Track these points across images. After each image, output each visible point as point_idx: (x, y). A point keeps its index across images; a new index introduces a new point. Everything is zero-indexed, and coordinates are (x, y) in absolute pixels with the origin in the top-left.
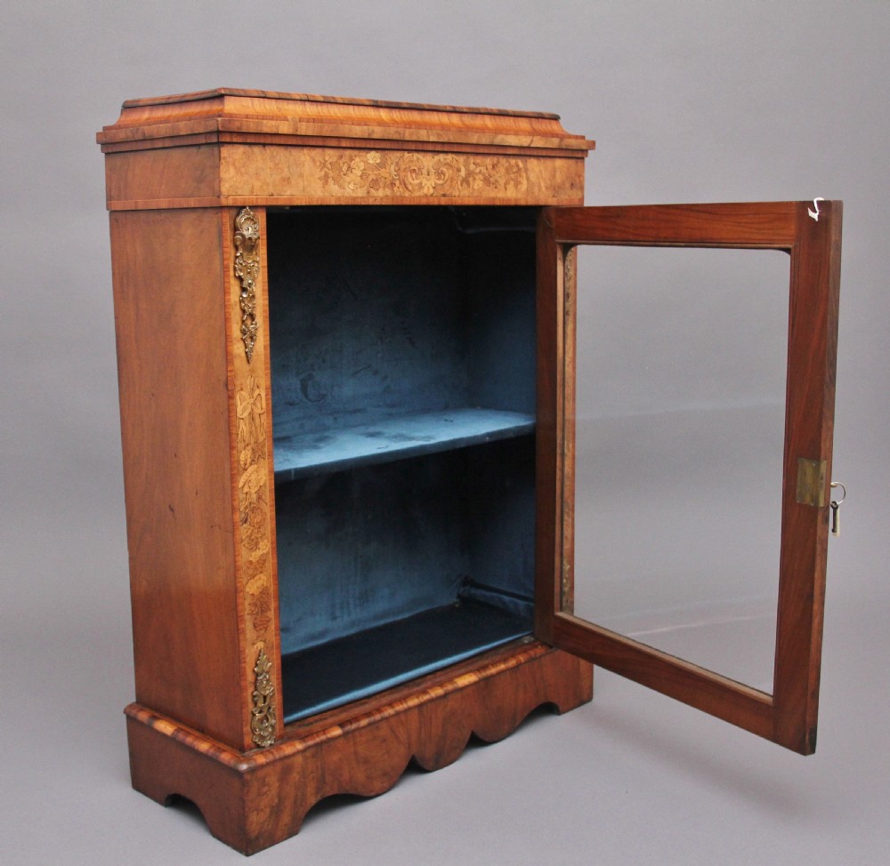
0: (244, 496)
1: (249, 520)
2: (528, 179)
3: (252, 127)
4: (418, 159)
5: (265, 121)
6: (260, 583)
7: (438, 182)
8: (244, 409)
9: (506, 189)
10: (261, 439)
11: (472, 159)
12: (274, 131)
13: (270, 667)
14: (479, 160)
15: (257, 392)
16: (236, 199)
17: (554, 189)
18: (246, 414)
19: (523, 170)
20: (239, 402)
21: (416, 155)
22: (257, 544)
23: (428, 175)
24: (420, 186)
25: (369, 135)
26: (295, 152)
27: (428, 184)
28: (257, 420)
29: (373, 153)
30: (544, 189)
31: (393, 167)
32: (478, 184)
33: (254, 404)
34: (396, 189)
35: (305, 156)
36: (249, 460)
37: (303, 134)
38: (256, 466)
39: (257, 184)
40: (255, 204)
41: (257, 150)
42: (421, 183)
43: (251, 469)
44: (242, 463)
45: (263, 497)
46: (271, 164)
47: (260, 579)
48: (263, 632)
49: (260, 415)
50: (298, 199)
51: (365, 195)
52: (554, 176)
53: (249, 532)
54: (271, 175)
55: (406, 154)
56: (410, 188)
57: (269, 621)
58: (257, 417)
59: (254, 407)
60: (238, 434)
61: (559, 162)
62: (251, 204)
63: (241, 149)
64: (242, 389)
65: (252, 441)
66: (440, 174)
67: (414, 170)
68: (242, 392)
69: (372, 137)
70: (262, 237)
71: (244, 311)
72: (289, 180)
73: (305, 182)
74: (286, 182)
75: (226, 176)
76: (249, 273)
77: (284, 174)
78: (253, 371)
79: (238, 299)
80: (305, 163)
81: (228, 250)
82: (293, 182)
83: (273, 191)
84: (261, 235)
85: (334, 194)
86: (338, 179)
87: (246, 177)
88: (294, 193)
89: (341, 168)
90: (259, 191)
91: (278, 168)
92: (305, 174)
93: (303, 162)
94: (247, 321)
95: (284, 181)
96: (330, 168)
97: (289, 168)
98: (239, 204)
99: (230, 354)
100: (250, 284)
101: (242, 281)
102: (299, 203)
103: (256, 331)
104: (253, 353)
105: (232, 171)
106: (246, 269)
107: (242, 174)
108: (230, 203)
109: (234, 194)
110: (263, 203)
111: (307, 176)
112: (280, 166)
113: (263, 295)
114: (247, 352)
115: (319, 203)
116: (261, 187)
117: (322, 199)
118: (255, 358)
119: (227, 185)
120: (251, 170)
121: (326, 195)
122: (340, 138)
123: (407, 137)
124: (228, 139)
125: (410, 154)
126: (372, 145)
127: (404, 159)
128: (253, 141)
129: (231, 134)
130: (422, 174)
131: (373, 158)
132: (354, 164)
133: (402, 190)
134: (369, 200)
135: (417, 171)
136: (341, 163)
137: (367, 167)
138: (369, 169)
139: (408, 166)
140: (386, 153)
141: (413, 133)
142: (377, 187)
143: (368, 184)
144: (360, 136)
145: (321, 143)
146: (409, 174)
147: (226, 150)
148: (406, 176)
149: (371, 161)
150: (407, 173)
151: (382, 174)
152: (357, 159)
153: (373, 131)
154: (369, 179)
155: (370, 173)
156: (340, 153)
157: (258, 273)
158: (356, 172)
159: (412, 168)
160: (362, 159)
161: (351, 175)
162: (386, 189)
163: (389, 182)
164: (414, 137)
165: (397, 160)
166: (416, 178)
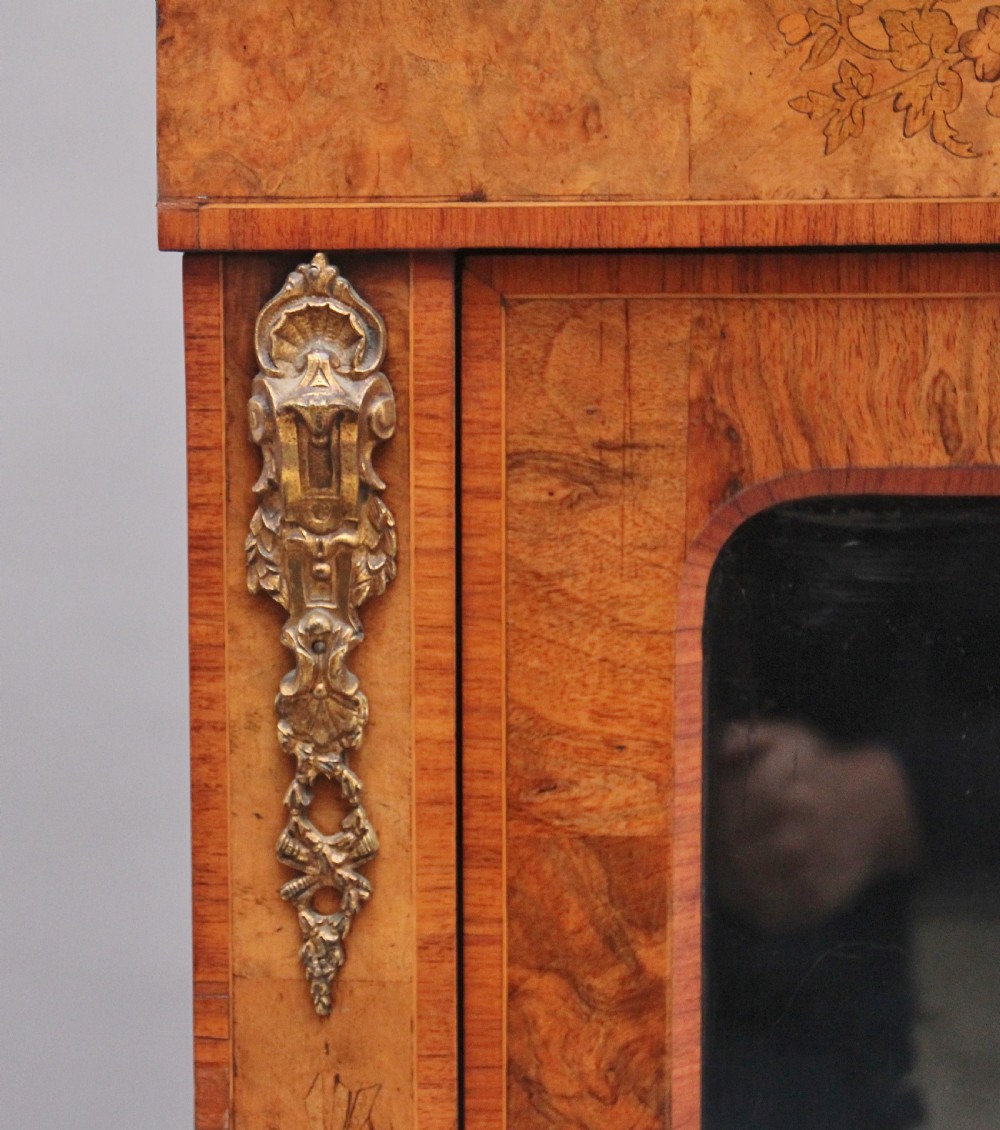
16: (249, 216)
39: (380, 141)
40: (367, 237)
50: (646, 215)
54: (477, 91)
62: (342, 242)
70: (427, 404)
71: (290, 763)
72: (589, 120)
73: (701, 129)
74: (573, 130)
75: (193, 103)
76: (319, 577)
77: (554, 89)
78: (344, 1054)
79: (263, 705)
80: (707, 27)
81: (216, 462)
82: (619, 129)
83: (481, 178)
84: (419, 396)
85: (907, 188)
86: (936, 105)
87: (313, 108)
88: (622, 187)
89: (964, 43)
90: (397, 175)
91: (517, 58)
92: (700, 82)
93: (692, 19)
94: (306, 812)
95: (556, 122)
96: (882, 43)
97: (592, 51)
98: (270, 242)
99: (207, 956)
100: (318, 640)
101: (281, 616)
102: (656, 236)
103: (364, 863)
104: (339, 969)
105: (228, 76)
106: (299, 563)
107: (290, 94)
108: (213, 233)
109: (238, 191)
110: (424, 237)
111: (715, 93)
112: (531, 46)
113: (420, 688)
114: (305, 961)
115: (797, 236)
116: (405, 155)
117: (815, 216)
118: (359, 992)
119: (197, 149)
120: (345, 72)
121: (846, 192)
136: (963, 12)
157: (391, 583)
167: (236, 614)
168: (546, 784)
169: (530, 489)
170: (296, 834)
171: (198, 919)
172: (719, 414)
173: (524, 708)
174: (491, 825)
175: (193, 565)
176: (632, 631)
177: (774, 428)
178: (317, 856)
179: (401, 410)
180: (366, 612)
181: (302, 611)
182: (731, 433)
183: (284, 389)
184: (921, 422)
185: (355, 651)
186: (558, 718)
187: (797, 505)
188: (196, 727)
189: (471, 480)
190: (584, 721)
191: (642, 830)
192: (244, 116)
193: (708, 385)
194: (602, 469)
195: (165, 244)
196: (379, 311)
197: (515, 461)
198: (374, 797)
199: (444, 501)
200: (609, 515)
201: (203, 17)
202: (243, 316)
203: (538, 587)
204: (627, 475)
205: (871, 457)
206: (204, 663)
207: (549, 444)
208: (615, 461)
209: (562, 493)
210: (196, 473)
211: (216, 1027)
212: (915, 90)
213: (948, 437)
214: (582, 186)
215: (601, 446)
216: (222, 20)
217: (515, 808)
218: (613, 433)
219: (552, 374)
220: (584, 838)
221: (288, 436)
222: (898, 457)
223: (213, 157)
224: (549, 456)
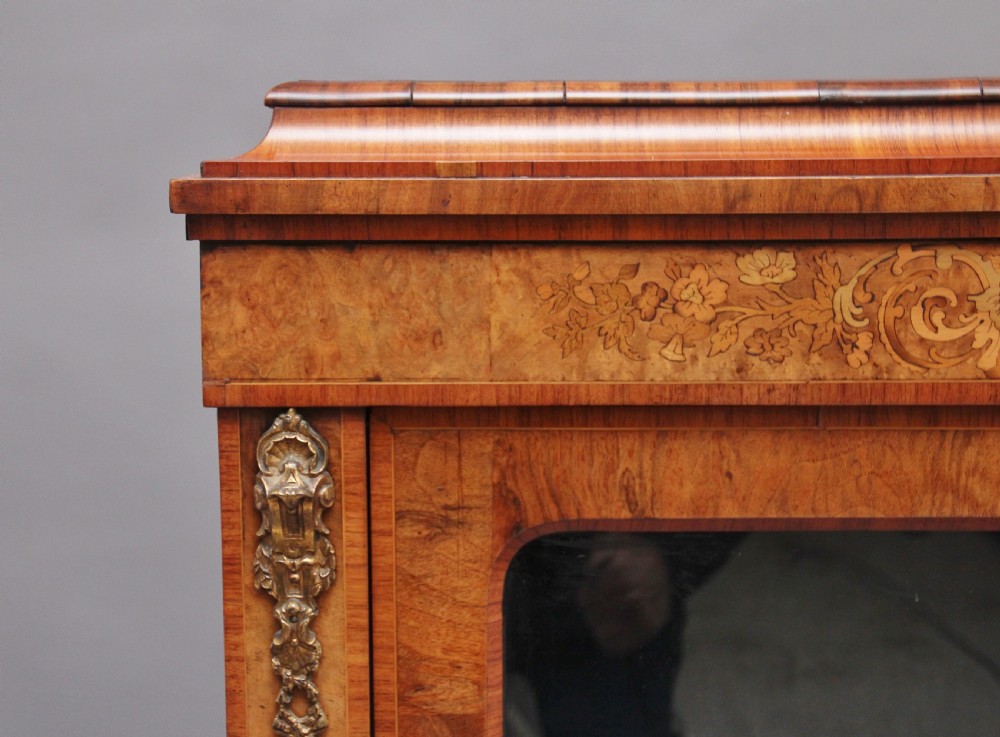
3: (285, 197)
4: (958, 265)
12: (362, 207)
16: (253, 389)
21: (945, 258)
24: (966, 346)
25: (731, 204)
26: (462, 262)
29: (762, 257)
31: (844, 294)
34: (855, 358)
35: (498, 270)
37: (470, 210)
39: (324, 350)
40: (316, 400)
41: (323, 259)
42: (970, 339)
46: (371, 297)
50: (468, 389)
51: (727, 377)
54: (375, 323)
55: (906, 254)
56: (916, 352)
62: (303, 403)
63: (274, 257)
67: (941, 301)
69: (738, 210)
70: (351, 488)
71: (278, 678)
72: (436, 338)
73: (496, 343)
74: (427, 344)
75: (221, 329)
76: (293, 581)
77: (417, 322)
79: (264, 647)
80: (498, 291)
81: (237, 519)
82: (452, 344)
83: (379, 369)
84: (347, 483)
85: (606, 376)
86: (621, 333)
87: (286, 332)
88: (455, 374)
89: (635, 301)
90: (333, 367)
91: (397, 306)
92: (495, 319)
93: (490, 286)
94: (288, 706)
95: (418, 339)
96: (592, 300)
97: (436, 303)
98: (263, 403)
100: (292, 615)
101: (273, 603)
102: (473, 400)
103: (321, 732)
105: (240, 315)
106: (282, 574)
107: (274, 325)
108: (233, 398)
109: (247, 375)
110: (349, 400)
111: (503, 326)
112: (404, 300)
113: (349, 639)
115: (549, 400)
116: (337, 357)
117: (558, 390)
119: (223, 353)
120: (304, 313)
121: (574, 379)
122: (620, 220)
123: (894, 204)
124: (218, 235)
125: (921, 253)
126: (754, 235)
127: (897, 269)
128: (303, 236)
129: (229, 220)
130: (974, 310)
131: (764, 269)
132: (684, 289)
133: (882, 359)
134: (746, 392)
135: (954, 303)
136: (634, 285)
137: (738, 295)
138: (744, 300)
139: (911, 287)
140: (818, 251)
141: (918, 188)
142: (776, 354)
143: (740, 344)
144: (695, 210)
145: (551, 236)
146: (916, 314)
147: (220, 262)
148: (904, 320)
149: (755, 279)
150: (907, 308)
151: (798, 315)
152: (699, 274)
153: (746, 193)
154: (746, 331)
155: (749, 312)
156: (630, 257)
157: (333, 583)
158: (694, 309)
159: (930, 293)
160: (720, 272)
161: (671, 320)
162: (815, 358)
163: (827, 338)
164: (925, 204)
165: (863, 271)
166: (948, 324)
167: (248, 599)
168: (419, 687)
169: (409, 531)
170: (283, 717)
172: (510, 491)
173: (405, 647)
174: (389, 709)
175: (226, 573)
176: (464, 606)
177: (539, 498)
178: (294, 729)
179: (337, 492)
180: (319, 599)
181: (286, 600)
182: (516, 501)
183: (272, 484)
184: (616, 495)
185: (313, 620)
186: (425, 652)
187: (552, 536)
188: (228, 660)
189: (376, 526)
190: (439, 654)
191: (470, 711)
192: (249, 336)
193: (503, 475)
194: (447, 520)
195: (207, 403)
196: (325, 438)
197: (400, 515)
198: (325, 696)
199: (361, 539)
200: (451, 545)
201: (226, 283)
202: (250, 441)
203: (412, 583)
204: (460, 523)
205: (590, 514)
206: (232, 625)
207: (418, 507)
208: (454, 516)
209: (425, 533)
210: (225, 524)
212: (609, 325)
213: (631, 503)
214: (433, 373)
215: (446, 507)
216: (237, 285)
217: (403, 700)
218: (452, 501)
219: (420, 470)
220: (439, 715)
221: (274, 506)
222: (604, 514)
223: (232, 357)
224: (418, 513)
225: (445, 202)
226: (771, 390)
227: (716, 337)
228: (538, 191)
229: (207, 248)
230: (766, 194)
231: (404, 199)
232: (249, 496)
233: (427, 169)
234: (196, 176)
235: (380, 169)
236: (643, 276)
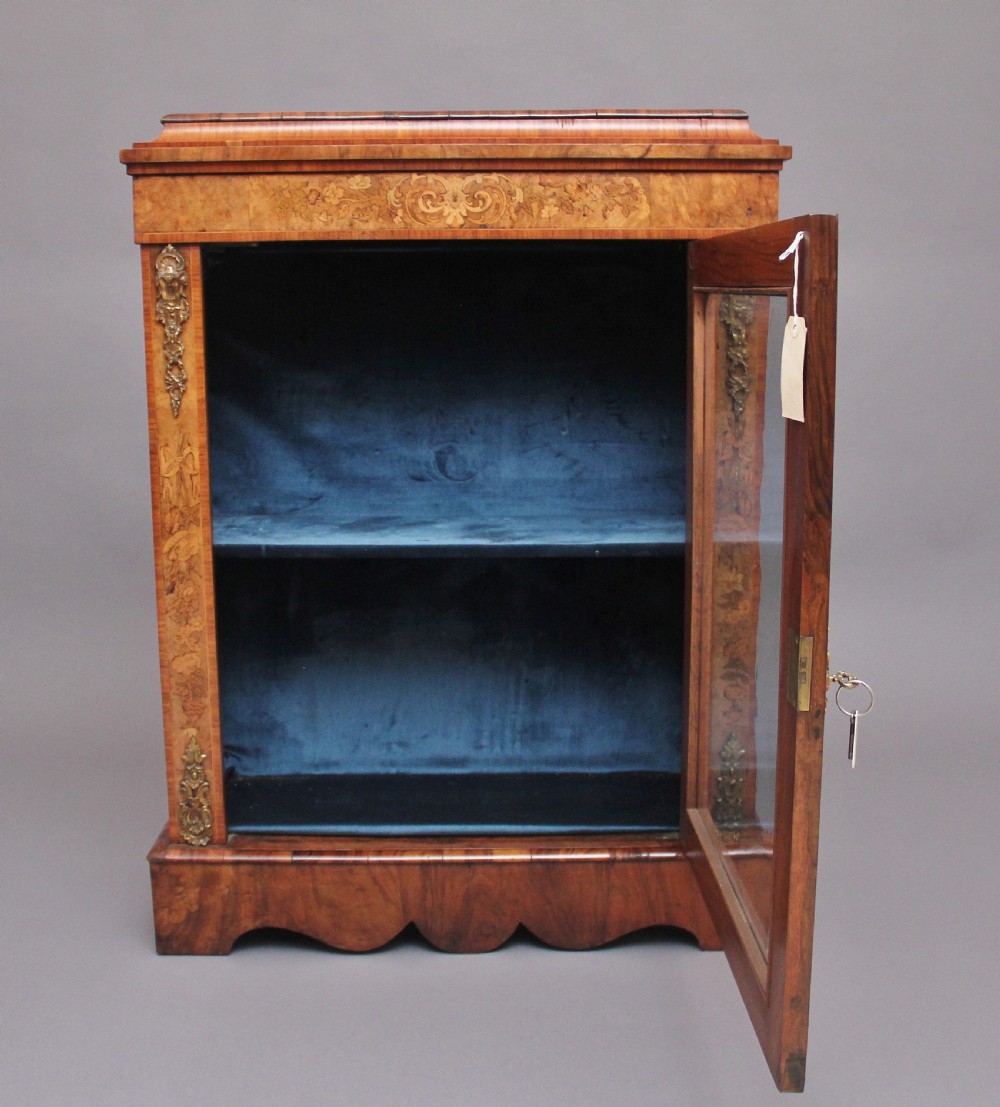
0: (170, 563)
1: (176, 589)
2: (651, 203)
3: (165, 155)
4: (436, 181)
5: (182, 149)
6: (192, 663)
7: (471, 209)
8: (171, 467)
9: (605, 217)
10: (193, 503)
11: (536, 179)
12: (195, 158)
13: (205, 758)
14: (550, 179)
15: (187, 450)
16: (154, 236)
17: (709, 215)
18: (172, 473)
19: (641, 191)
20: (163, 459)
21: (431, 178)
22: (187, 619)
23: (455, 200)
24: (440, 215)
25: (342, 155)
26: (237, 181)
27: (455, 213)
28: (188, 483)
29: (358, 178)
30: (686, 217)
31: (391, 194)
32: (550, 211)
33: (184, 463)
34: (397, 220)
35: (252, 184)
36: (176, 525)
37: (238, 159)
38: (185, 532)
39: (182, 219)
40: (180, 241)
41: (181, 180)
42: (441, 212)
43: (179, 535)
44: (167, 526)
45: (196, 568)
46: (201, 197)
47: (192, 659)
48: (195, 718)
49: (191, 476)
50: (241, 235)
51: (346, 228)
52: (709, 198)
53: (177, 603)
54: (203, 208)
55: (415, 177)
56: (421, 218)
57: (204, 708)
58: (187, 478)
59: (183, 466)
60: (161, 494)
61: (717, 179)
62: (174, 241)
63: (162, 180)
64: (167, 445)
65: (181, 505)
66: (474, 200)
67: (430, 197)
68: (168, 449)
69: (345, 157)
71: (167, 359)
72: (228, 214)
73: (252, 215)
74: (224, 215)
75: (140, 211)
76: (172, 317)
77: (220, 207)
78: (182, 426)
79: (161, 346)
80: (252, 194)
81: (149, 292)
82: (234, 215)
83: (205, 227)
84: (193, 276)
85: (297, 228)
86: (302, 210)
87: (167, 212)
88: (235, 228)
89: (307, 197)
90: (186, 226)
91: (212, 200)
92: (251, 206)
93: (249, 191)
94: (171, 370)
95: (221, 214)
96: (290, 197)
97: (227, 199)
98: (159, 241)
99: (151, 405)
100: (172, 330)
101: (164, 326)
102: (242, 239)
103: (184, 382)
104: (180, 406)
105: (148, 205)
106: (168, 313)
107: (162, 209)
108: (146, 240)
109: (151, 230)
110: (192, 240)
111: (254, 208)
112: (214, 198)
113: (196, 342)
114: (172, 405)
115: (274, 239)
116: (188, 222)
117: (277, 235)
118: (185, 412)
119: (142, 221)
120: (174, 204)
121: (283, 229)
122: (300, 162)
123: (406, 155)
124: (139, 171)
125: (421, 176)
126: (353, 168)
127: (412, 183)
128: (173, 171)
129: (143, 165)
130: (443, 200)
131: (359, 183)
132: (326, 192)
133: (408, 220)
134: (353, 234)
135: (435, 197)
136: (307, 190)
137: (349, 194)
138: (351, 196)
139: (418, 190)
140: (380, 176)
141: (415, 149)
142: (365, 218)
143: (350, 215)
144: (328, 158)
145: (272, 169)
146: (420, 201)
147: (141, 183)
148: (416, 204)
149: (355, 187)
150: (417, 200)
151: (374, 202)
152: (333, 186)
153: (348, 151)
154: (352, 209)
155: (354, 201)
156: (305, 179)
157: (188, 318)
158: (331, 200)
159: (426, 193)
160: (341, 185)
161: (322, 205)
162: (381, 220)
163: (385, 212)
164: (418, 155)
165: (399, 184)
166: (433, 206)
167: (154, 326)
170: (169, 375)
171: (149, 396)
175: (145, 315)
178: (173, 380)
179: (189, 279)
180: (183, 323)
181: (168, 324)
183: (162, 273)
185: (180, 333)
188: (147, 352)
192: (152, 214)
196: (183, 256)
198: (186, 366)
199: (199, 299)
201: (143, 192)
202: (154, 258)
206: (148, 337)
210: (145, 294)
211: (153, 421)
212: (297, 207)
214: (227, 228)
216: (147, 193)
221: (163, 284)
223: (145, 223)
225: (228, 156)
226: (364, 233)
227: (340, 211)
228: (265, 152)
229: (136, 177)
230: (356, 151)
231: (212, 155)
232: (154, 281)
233: (223, 144)
234: (130, 147)
235: (204, 144)
236: (310, 187)
